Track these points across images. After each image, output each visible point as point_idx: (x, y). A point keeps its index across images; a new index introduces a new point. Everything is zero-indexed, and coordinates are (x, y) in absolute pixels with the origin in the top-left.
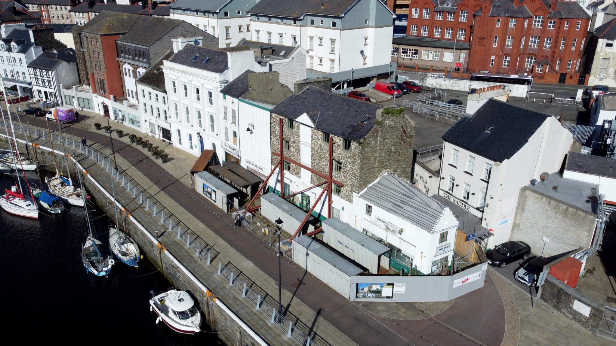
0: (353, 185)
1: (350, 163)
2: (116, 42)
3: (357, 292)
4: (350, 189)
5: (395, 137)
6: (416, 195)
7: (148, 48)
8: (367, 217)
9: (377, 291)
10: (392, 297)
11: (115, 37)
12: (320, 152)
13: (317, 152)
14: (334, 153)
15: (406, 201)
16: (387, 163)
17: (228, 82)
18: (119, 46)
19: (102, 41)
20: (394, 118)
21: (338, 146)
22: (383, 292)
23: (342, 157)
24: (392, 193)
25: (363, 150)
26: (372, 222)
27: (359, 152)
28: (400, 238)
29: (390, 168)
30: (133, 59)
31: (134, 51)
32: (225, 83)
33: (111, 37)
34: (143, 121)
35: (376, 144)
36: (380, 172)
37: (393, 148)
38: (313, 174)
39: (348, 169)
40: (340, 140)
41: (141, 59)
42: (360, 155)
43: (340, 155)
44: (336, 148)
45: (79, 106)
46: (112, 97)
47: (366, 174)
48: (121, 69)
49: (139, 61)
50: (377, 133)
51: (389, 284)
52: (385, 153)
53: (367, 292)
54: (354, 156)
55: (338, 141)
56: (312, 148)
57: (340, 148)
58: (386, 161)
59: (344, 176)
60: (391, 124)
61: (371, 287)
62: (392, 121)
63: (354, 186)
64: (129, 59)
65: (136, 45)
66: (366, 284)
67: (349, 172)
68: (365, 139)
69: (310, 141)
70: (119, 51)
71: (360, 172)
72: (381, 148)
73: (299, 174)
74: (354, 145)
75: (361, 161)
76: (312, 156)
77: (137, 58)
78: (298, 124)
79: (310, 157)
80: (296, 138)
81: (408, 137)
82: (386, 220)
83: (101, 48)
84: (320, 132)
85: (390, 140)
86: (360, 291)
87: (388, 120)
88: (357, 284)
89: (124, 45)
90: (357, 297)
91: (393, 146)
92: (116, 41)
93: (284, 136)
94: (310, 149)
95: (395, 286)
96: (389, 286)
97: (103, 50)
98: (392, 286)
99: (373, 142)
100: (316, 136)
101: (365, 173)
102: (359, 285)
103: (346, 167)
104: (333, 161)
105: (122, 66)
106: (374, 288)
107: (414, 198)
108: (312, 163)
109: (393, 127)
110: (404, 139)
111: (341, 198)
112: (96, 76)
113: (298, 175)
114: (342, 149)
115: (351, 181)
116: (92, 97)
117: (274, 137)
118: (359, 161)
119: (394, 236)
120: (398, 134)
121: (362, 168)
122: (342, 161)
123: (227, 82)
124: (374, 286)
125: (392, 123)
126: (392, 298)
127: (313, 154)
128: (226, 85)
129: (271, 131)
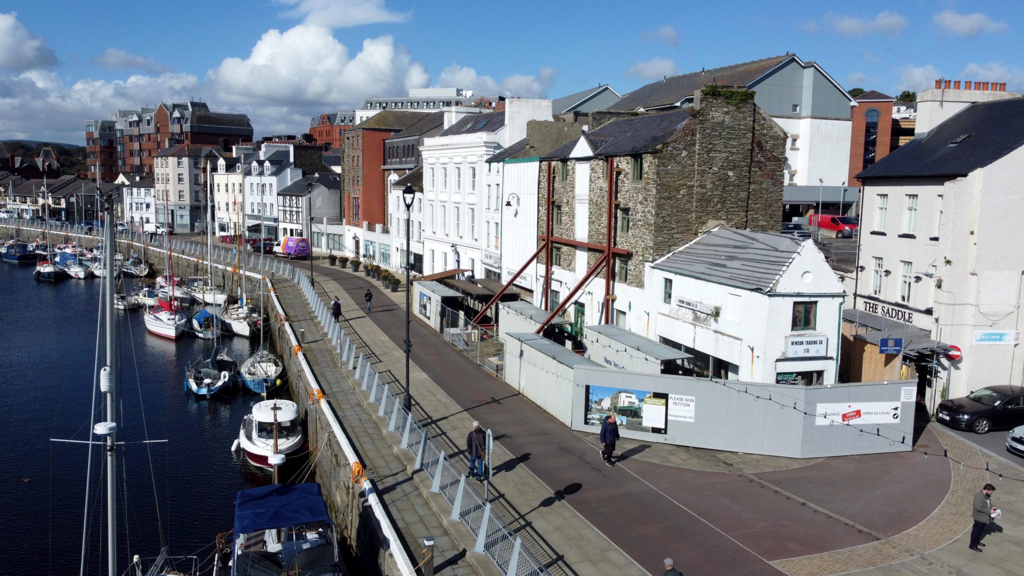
0: (646, 248)
1: (641, 203)
2: (384, 143)
3: (587, 409)
4: (641, 258)
5: (734, 150)
6: (757, 241)
7: (417, 137)
8: (665, 308)
9: (631, 411)
10: (666, 429)
11: (383, 135)
12: (601, 203)
13: (596, 204)
14: (619, 195)
15: (736, 255)
16: (719, 206)
17: (502, 148)
18: (387, 146)
19: (363, 137)
20: (732, 108)
21: (624, 177)
22: (644, 414)
23: (630, 195)
24: (716, 251)
25: (662, 168)
26: (672, 315)
27: (653, 173)
28: (716, 332)
29: (728, 220)
30: (401, 163)
31: (402, 149)
32: (496, 148)
33: (378, 133)
34: (394, 250)
35: (690, 156)
36: (704, 223)
37: (731, 174)
38: (590, 253)
39: (638, 217)
40: (628, 163)
41: (409, 159)
42: (655, 177)
43: (628, 194)
44: (623, 182)
45: (328, 247)
46: (365, 224)
47: (669, 222)
48: (386, 182)
49: (406, 163)
50: (694, 135)
51: (657, 395)
52: (714, 183)
53: (609, 410)
54: (648, 184)
55: (624, 164)
56: (591, 200)
57: (628, 179)
58: (716, 200)
59: (633, 235)
60: (724, 121)
61: (615, 398)
62: (727, 113)
63: (647, 250)
64: (396, 163)
65: (405, 139)
66: (606, 390)
67: (640, 223)
68: (666, 145)
69: (588, 187)
70: (386, 154)
71: (657, 215)
72: (703, 168)
73: (573, 264)
74: (648, 162)
75: (658, 191)
76: (590, 218)
77: (404, 159)
78: (573, 162)
79: (587, 220)
80: (570, 193)
81: (769, 160)
82: (693, 299)
83: (361, 148)
84: (601, 162)
85: (724, 155)
86: (594, 406)
87: (716, 111)
88: (588, 388)
89: (392, 143)
90: (586, 423)
91: (730, 170)
92: (384, 140)
93: (556, 197)
94: (587, 206)
95: (670, 402)
96: (657, 400)
97: (363, 150)
98: (664, 401)
99: (684, 154)
100: (596, 173)
101: (667, 219)
102: (591, 391)
103: (635, 215)
104: (618, 210)
105: (388, 177)
106: (624, 401)
107: (751, 246)
108: (590, 232)
109: (731, 128)
110: (759, 162)
111: (628, 284)
112: (352, 195)
113: (570, 268)
114: (631, 180)
115: (643, 242)
116: (344, 230)
117: (542, 207)
118: (654, 192)
119: (705, 330)
120: (743, 144)
121: (659, 207)
122: (630, 205)
123: (499, 146)
124: (623, 395)
125: (727, 119)
126: (666, 433)
127: (591, 213)
128: (497, 152)
129: (538, 197)
